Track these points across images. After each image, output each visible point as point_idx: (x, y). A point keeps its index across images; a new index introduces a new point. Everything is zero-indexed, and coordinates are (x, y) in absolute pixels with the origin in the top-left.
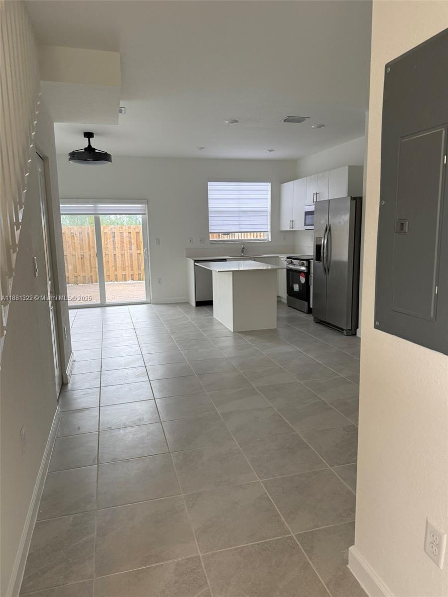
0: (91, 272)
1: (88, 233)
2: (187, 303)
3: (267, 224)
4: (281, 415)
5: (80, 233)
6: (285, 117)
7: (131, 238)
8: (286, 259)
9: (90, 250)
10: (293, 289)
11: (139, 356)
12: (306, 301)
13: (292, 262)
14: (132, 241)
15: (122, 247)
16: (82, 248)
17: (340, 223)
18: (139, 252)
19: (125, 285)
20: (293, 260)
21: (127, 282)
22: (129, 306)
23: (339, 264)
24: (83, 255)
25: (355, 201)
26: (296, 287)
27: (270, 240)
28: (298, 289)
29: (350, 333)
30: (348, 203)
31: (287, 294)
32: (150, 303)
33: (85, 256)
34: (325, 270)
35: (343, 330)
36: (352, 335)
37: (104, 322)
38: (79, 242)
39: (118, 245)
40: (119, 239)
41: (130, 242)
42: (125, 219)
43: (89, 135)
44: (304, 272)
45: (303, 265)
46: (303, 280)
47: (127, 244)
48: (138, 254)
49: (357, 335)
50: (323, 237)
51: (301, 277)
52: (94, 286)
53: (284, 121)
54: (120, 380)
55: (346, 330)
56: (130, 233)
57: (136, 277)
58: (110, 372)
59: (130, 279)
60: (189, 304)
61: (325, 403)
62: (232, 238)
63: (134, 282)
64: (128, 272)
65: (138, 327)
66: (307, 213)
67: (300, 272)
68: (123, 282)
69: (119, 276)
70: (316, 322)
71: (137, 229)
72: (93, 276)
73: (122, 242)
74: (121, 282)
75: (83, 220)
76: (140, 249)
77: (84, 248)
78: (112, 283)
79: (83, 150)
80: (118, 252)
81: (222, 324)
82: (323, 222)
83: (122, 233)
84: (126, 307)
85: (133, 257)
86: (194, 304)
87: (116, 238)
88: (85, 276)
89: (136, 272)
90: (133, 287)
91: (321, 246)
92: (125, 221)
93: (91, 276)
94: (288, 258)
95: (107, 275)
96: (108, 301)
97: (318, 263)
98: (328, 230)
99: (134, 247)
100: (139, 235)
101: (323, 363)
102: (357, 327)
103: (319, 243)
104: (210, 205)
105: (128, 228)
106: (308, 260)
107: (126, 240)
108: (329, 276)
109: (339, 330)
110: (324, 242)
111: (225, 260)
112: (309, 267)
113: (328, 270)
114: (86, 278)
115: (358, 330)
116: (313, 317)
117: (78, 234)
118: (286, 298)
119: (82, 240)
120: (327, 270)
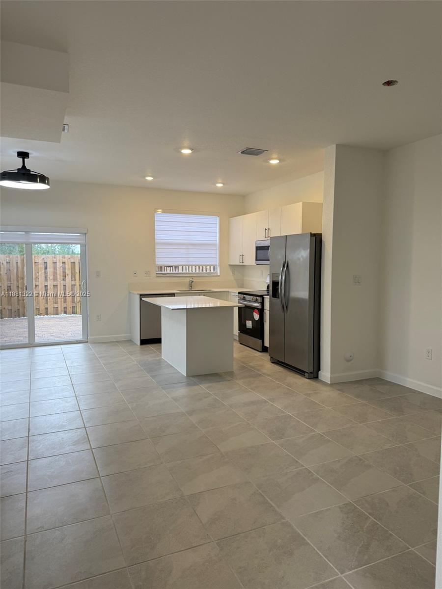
0: (18, 304)
1: (17, 263)
2: (130, 341)
3: (216, 258)
4: (263, 494)
5: (7, 262)
6: (243, 148)
7: (65, 268)
8: (237, 294)
9: (18, 281)
10: (246, 325)
11: (76, 413)
12: (260, 339)
13: (244, 297)
14: (67, 272)
15: (55, 279)
16: (9, 279)
17: (299, 259)
18: (73, 283)
19: (57, 320)
20: (245, 296)
21: (59, 316)
22: (63, 346)
23: (299, 301)
24: (10, 286)
25: (314, 238)
26: (249, 324)
27: (219, 274)
28: (251, 326)
29: (312, 375)
30: (308, 240)
31: (239, 330)
32: (87, 342)
33: (12, 288)
34: (283, 308)
35: (304, 372)
36: (314, 378)
37: (32, 366)
38: (6, 272)
39: (50, 276)
40: (52, 270)
41: (64, 272)
42: (56, 247)
43: (23, 155)
44: (257, 309)
45: (256, 301)
46: (256, 317)
47: (60, 276)
48: (72, 285)
49: (319, 378)
50: (281, 273)
51: (254, 313)
52: (21, 320)
53: (242, 153)
54: (54, 448)
55: (307, 373)
56: (65, 262)
57: (69, 310)
58: (39, 438)
59: (63, 312)
60: (133, 342)
61: (310, 472)
62: (176, 271)
63: (67, 315)
64: (60, 305)
65: (74, 373)
66: (258, 249)
67: (254, 308)
68: (55, 316)
69: (50, 310)
70: (273, 363)
71: (72, 259)
72: (20, 310)
73: (55, 274)
74: (52, 316)
75: (12, 248)
76: (75, 280)
77: (12, 280)
78: (42, 316)
79: (16, 171)
80: (50, 283)
81: (173, 367)
82: (280, 257)
83: (55, 263)
84: (59, 347)
85: (67, 289)
86: (138, 342)
87: (48, 269)
88: (11, 310)
89: (69, 304)
90: (65, 322)
91: (279, 282)
92: (57, 249)
93: (19, 309)
94: (239, 293)
95: (36, 308)
96: (38, 340)
97: (274, 300)
98: (286, 265)
99: (68, 278)
100: (74, 266)
101: (293, 415)
102: (319, 369)
103: (276, 279)
104: (157, 237)
105: (62, 258)
106: (262, 296)
107: (59, 271)
108: (288, 314)
109: (301, 372)
110: (281, 278)
111: (173, 295)
112: (263, 304)
113: (287, 308)
114: (12, 311)
115: (320, 372)
116: (270, 357)
117: (5, 263)
118: (238, 335)
119: (10, 270)
120: (285, 307)
